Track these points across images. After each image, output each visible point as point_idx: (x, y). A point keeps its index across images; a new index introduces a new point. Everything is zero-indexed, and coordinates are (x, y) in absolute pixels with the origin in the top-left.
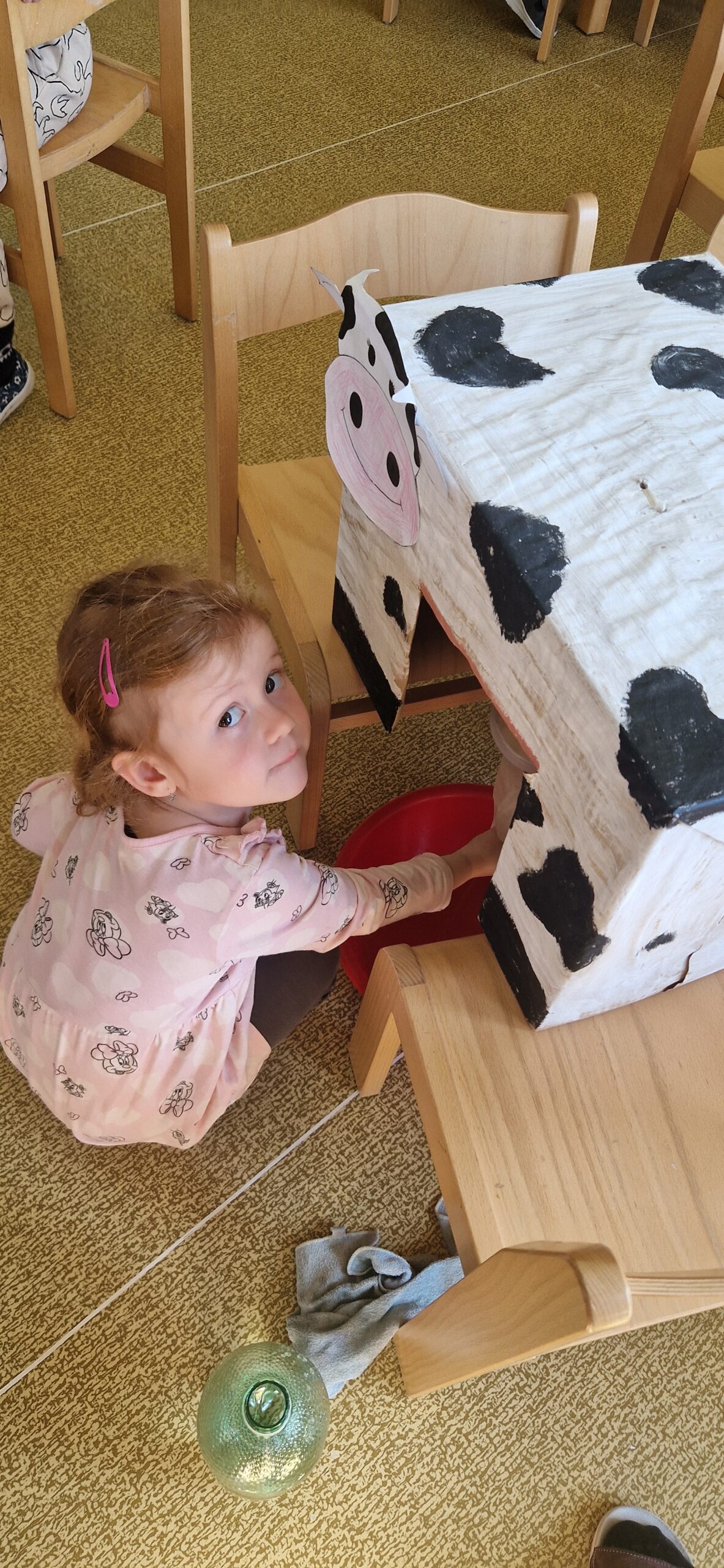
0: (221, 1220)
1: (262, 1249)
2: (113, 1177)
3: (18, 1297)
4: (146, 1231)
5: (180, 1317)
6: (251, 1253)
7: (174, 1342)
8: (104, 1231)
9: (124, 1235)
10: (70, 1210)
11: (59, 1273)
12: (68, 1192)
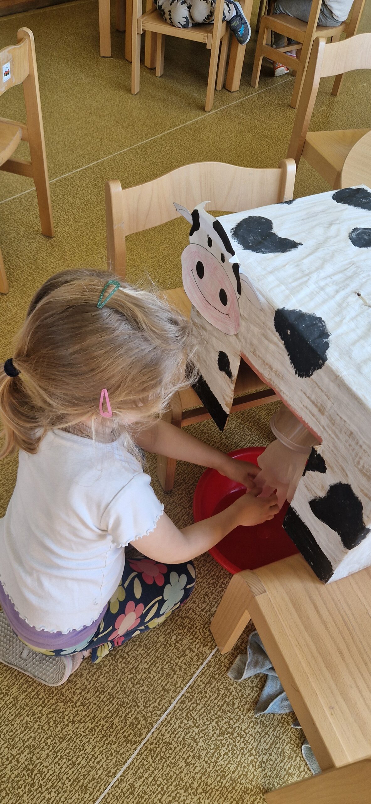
0: (174, 712)
1: (199, 725)
2: (110, 698)
3: (70, 778)
4: (135, 726)
5: (163, 773)
6: (194, 729)
7: (162, 789)
8: (111, 730)
9: (123, 730)
10: (90, 721)
11: (90, 760)
12: (87, 711)
